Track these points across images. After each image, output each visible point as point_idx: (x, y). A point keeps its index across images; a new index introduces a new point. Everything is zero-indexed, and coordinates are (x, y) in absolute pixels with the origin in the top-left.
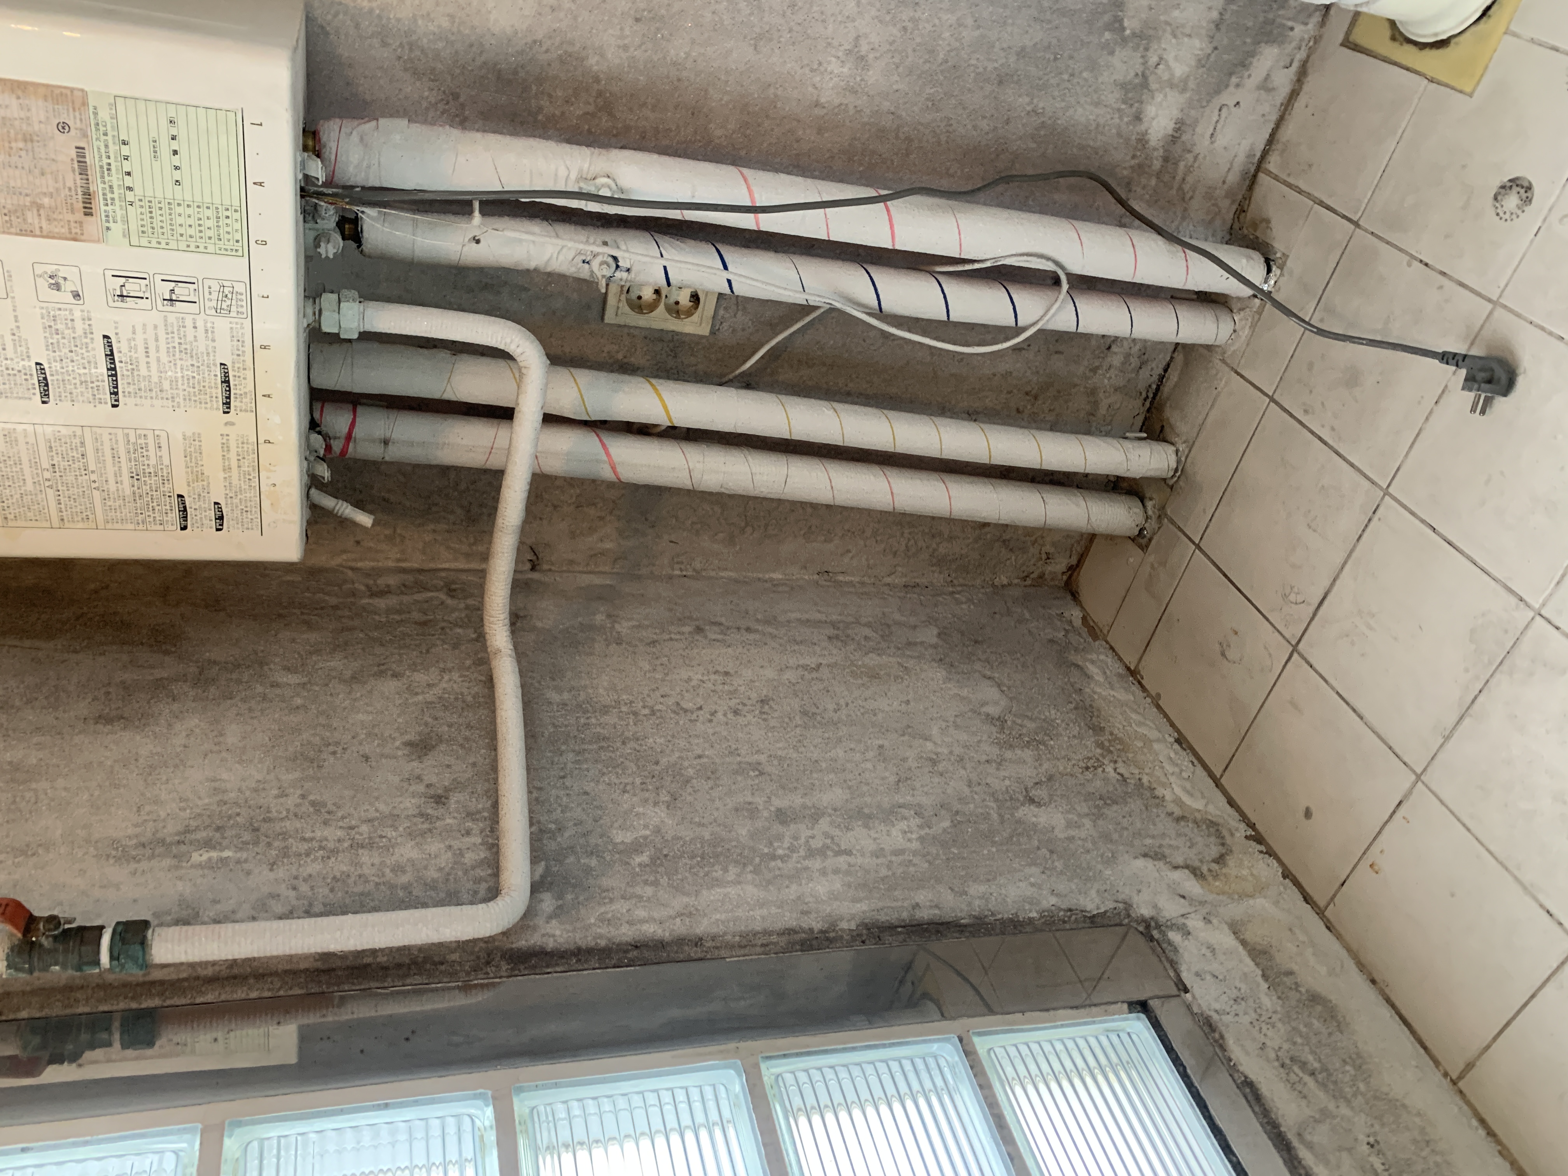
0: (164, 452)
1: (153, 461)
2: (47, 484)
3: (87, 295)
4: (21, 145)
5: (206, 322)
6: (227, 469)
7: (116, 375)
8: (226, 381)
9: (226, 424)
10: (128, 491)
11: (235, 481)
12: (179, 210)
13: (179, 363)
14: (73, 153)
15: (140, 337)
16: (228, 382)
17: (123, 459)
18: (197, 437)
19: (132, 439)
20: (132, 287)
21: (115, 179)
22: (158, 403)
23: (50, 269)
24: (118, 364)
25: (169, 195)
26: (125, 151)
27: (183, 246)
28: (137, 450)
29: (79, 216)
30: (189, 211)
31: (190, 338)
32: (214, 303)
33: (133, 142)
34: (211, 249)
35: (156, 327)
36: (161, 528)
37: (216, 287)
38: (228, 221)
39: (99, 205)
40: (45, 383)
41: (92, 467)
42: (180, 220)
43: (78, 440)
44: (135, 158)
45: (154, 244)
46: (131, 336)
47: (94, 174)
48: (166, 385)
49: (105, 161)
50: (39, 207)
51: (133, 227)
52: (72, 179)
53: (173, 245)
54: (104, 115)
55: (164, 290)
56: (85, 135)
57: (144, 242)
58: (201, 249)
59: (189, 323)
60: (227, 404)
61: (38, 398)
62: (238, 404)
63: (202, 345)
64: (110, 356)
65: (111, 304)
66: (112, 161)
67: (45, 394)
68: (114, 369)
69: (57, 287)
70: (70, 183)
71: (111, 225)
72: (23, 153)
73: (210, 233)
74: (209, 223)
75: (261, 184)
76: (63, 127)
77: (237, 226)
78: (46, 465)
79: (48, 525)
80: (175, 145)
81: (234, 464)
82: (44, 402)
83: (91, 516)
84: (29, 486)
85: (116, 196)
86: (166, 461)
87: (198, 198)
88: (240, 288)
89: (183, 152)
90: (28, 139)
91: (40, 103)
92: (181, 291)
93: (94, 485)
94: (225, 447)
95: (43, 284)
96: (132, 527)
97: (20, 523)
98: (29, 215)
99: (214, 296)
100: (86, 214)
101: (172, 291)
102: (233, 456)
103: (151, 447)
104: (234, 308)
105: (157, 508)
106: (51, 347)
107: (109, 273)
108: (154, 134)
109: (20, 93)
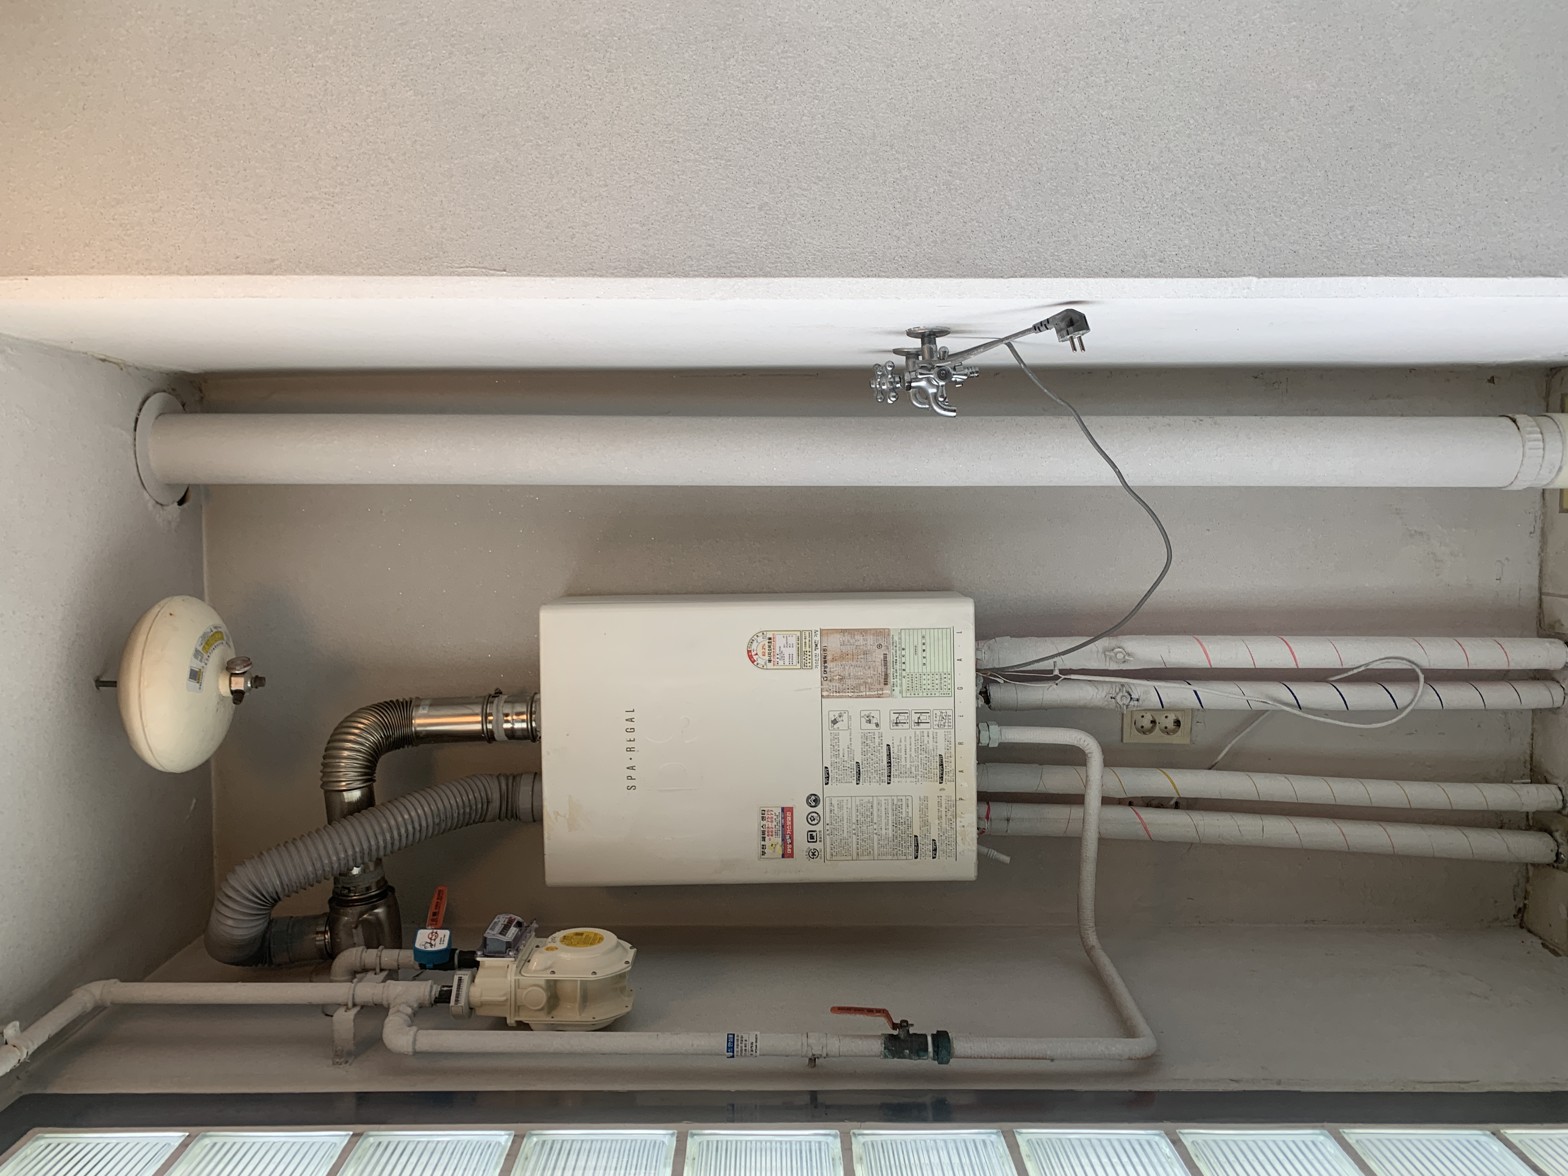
0: (910, 810)
1: (904, 816)
2: (854, 832)
3: (881, 725)
4: (862, 656)
5: (933, 732)
6: (940, 818)
7: (890, 766)
8: (941, 765)
9: (941, 790)
10: (891, 835)
11: (944, 826)
12: (924, 677)
13: (920, 756)
14: (882, 657)
15: (903, 744)
16: (942, 765)
17: (890, 815)
18: (926, 799)
19: (895, 802)
20: (902, 718)
21: (898, 667)
22: (909, 780)
23: (867, 713)
24: (892, 760)
25: (920, 671)
26: (903, 653)
27: (925, 695)
28: (897, 808)
29: (882, 685)
30: (929, 677)
31: (926, 742)
32: (937, 723)
33: (907, 650)
34: (937, 694)
35: (910, 738)
36: (904, 857)
37: (938, 714)
38: (946, 680)
39: (891, 680)
40: (859, 773)
41: (875, 821)
42: (924, 682)
43: (870, 805)
44: (907, 655)
45: (913, 695)
46: (899, 744)
47: (890, 664)
48: (913, 769)
49: (895, 658)
50: (866, 683)
51: (904, 687)
52: (881, 669)
53: (921, 694)
54: (896, 638)
55: (915, 718)
56: (888, 648)
57: (908, 695)
58: (933, 695)
59: (925, 734)
60: (941, 778)
61: (855, 782)
62: (947, 777)
63: (931, 746)
64: (889, 755)
65: (892, 727)
66: (898, 658)
67: (858, 779)
68: (890, 763)
69: (869, 721)
70: (880, 671)
71: (895, 688)
72: (862, 660)
73: (937, 687)
74: (937, 682)
75: (960, 660)
76: (880, 646)
77: (949, 681)
78: (854, 821)
79: (850, 858)
80: (924, 647)
81: (944, 814)
82: (857, 784)
83: (872, 852)
84: (845, 835)
85: (898, 674)
86: (910, 815)
87: (933, 671)
88: (950, 713)
89: (928, 650)
90: (865, 653)
91: (872, 636)
92: (923, 718)
93: (875, 832)
94: (940, 804)
95: (863, 720)
96: (890, 857)
97: (839, 858)
98: (862, 687)
99: (938, 719)
100: (885, 684)
101: (919, 718)
102: (943, 809)
103: (904, 807)
104: (946, 724)
105: (904, 845)
106: (864, 753)
107: (892, 712)
108: (916, 643)
109: (864, 634)
